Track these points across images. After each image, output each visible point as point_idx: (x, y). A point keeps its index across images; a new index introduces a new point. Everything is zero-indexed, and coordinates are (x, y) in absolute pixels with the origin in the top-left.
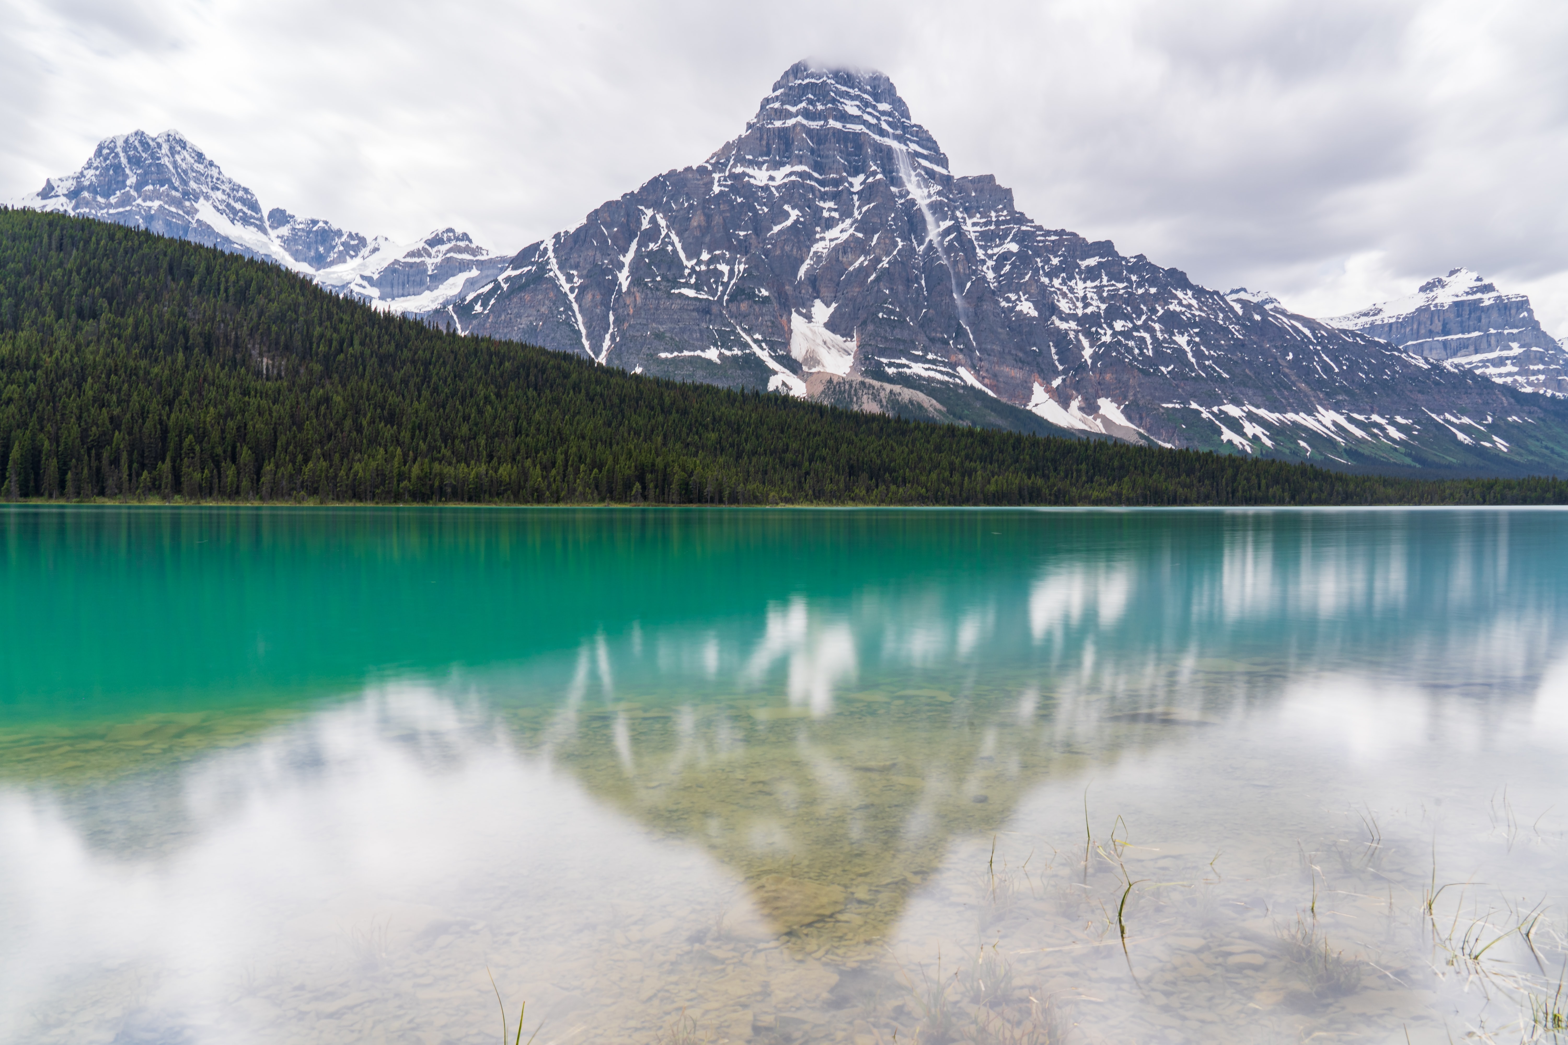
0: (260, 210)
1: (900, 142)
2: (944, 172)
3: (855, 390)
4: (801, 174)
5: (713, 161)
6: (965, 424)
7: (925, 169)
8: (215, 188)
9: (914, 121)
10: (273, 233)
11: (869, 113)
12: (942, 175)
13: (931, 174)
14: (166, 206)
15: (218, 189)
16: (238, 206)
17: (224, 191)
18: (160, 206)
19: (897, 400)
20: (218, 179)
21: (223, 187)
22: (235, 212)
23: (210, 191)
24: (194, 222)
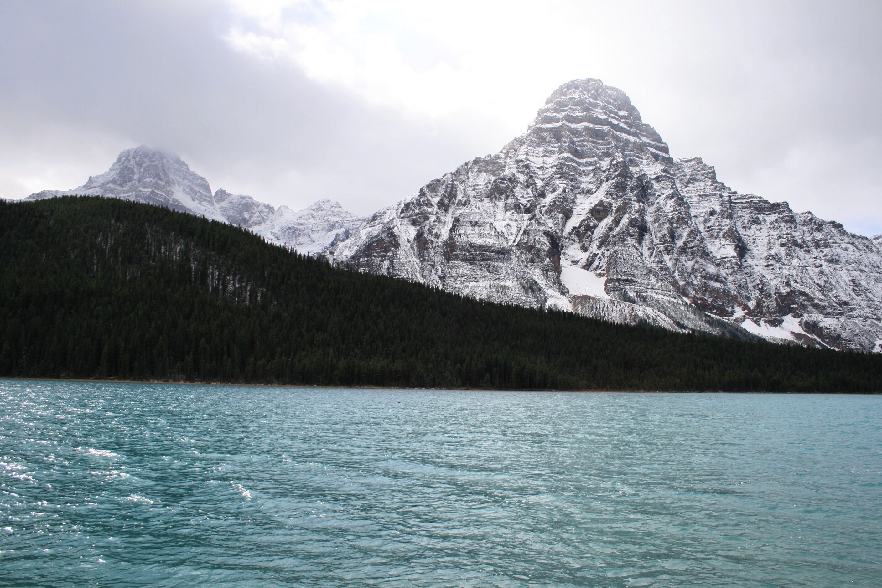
0: (210, 191)
1: (634, 136)
2: (666, 155)
3: (607, 307)
4: (566, 159)
5: (504, 151)
6: (687, 332)
7: (652, 153)
8: (185, 179)
9: (644, 121)
10: (217, 206)
11: (613, 118)
12: (664, 158)
13: (656, 157)
14: (156, 191)
15: (186, 179)
16: (197, 189)
17: (189, 180)
18: (152, 191)
19: (638, 315)
20: (186, 173)
21: (189, 178)
22: (196, 193)
23: (181, 180)
24: (171, 200)
